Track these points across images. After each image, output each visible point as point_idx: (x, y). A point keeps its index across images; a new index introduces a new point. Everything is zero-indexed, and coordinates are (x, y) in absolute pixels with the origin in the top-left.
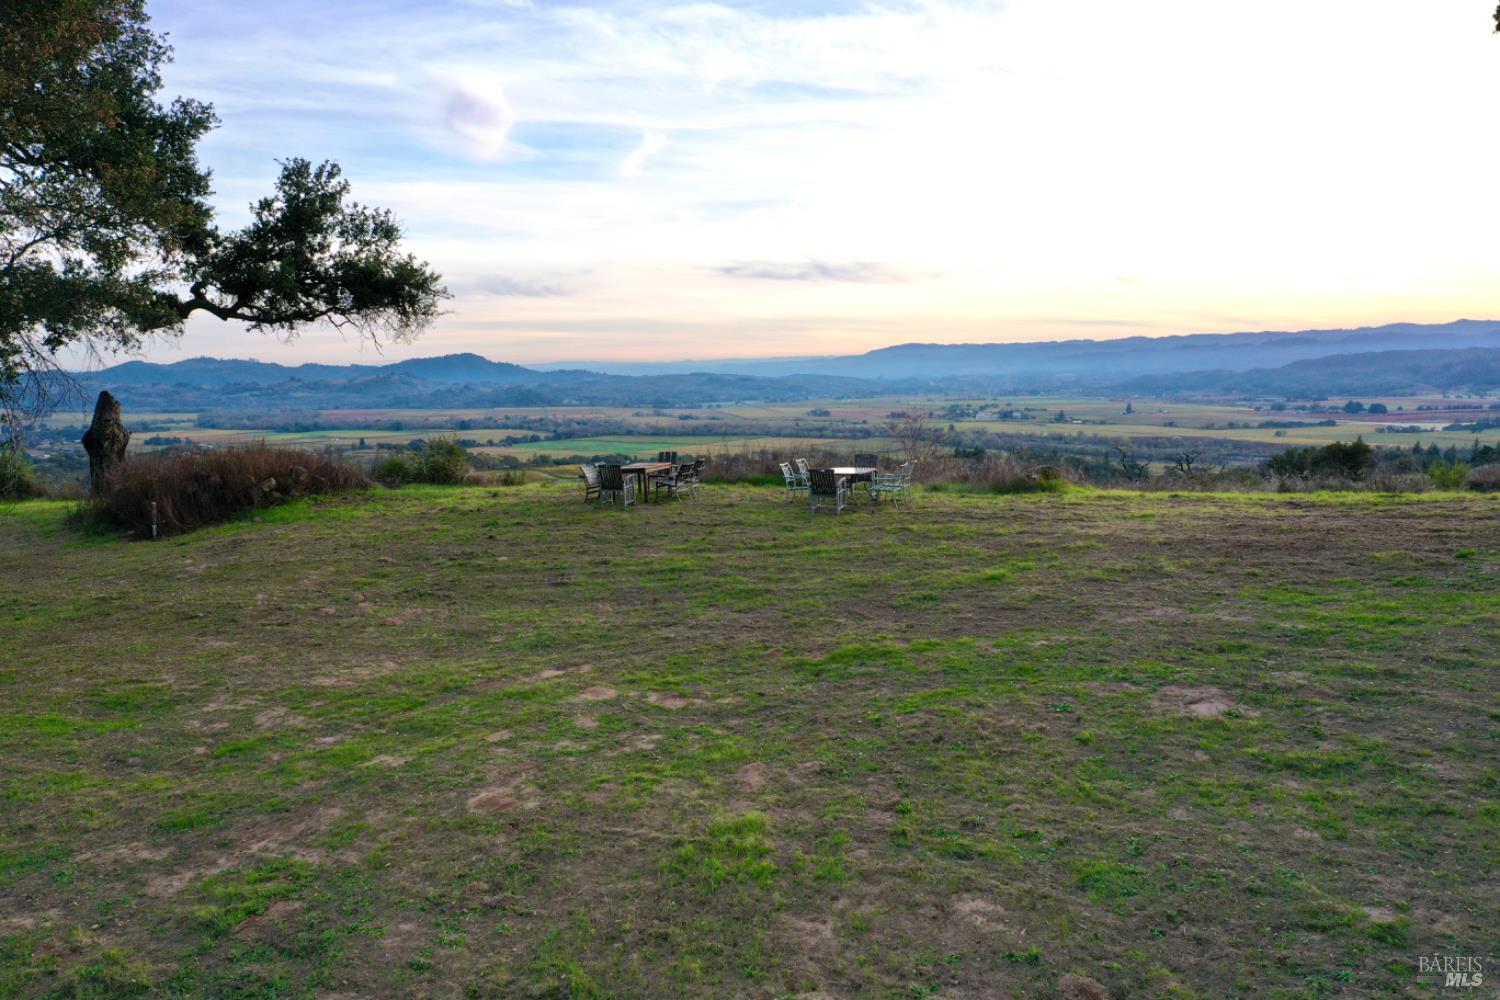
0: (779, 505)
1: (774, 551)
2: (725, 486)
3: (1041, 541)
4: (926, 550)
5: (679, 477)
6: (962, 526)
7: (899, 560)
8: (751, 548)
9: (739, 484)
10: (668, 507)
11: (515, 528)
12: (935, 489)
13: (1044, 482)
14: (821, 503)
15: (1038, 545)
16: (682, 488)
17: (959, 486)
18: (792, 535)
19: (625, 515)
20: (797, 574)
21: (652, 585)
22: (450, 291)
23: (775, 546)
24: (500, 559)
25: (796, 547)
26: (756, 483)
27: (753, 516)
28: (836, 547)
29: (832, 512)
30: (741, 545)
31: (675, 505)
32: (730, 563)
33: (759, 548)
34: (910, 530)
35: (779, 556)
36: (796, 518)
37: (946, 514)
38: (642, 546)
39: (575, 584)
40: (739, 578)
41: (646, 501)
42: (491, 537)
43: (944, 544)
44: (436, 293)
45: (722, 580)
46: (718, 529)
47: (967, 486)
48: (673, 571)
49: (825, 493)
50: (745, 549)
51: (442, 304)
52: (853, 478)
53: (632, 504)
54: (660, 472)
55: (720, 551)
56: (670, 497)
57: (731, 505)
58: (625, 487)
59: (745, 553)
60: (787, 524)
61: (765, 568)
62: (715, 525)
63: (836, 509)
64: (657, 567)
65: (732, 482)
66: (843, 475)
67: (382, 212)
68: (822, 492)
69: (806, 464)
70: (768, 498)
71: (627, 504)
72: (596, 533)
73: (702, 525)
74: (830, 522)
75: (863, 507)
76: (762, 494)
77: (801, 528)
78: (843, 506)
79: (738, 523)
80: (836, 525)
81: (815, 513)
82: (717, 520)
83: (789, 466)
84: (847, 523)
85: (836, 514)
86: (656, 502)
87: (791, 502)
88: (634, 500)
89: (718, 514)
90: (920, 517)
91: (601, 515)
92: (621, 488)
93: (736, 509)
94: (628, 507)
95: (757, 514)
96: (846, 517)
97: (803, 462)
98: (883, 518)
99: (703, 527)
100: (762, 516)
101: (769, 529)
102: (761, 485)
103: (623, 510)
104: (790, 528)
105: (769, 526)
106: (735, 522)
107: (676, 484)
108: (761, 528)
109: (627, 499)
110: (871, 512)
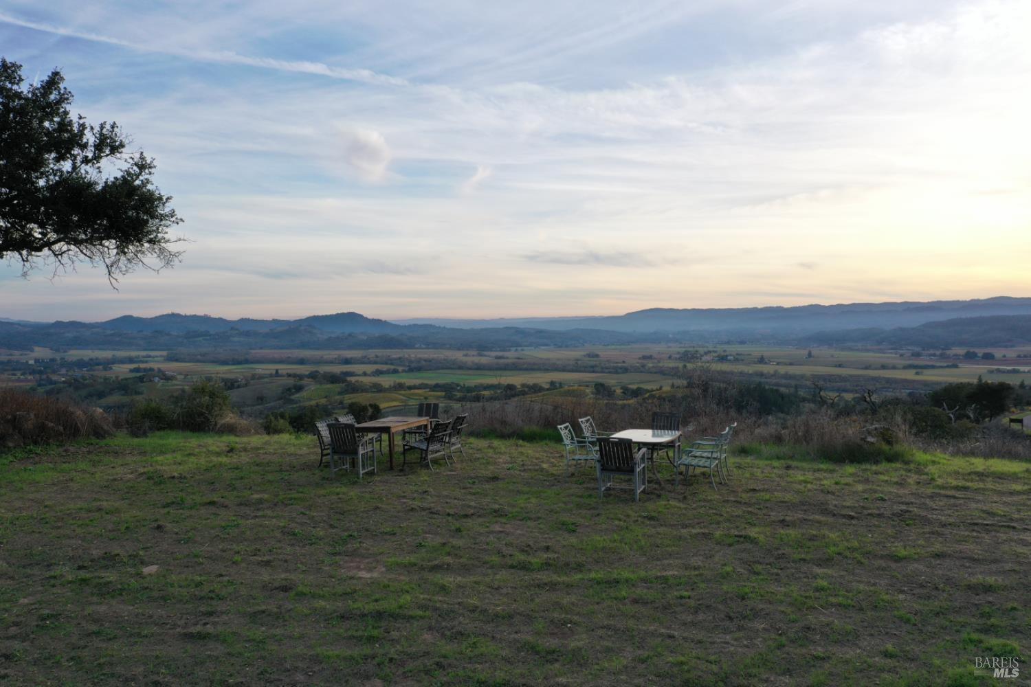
0: (556, 480)
1: (544, 577)
2: (496, 443)
3: (991, 580)
4: (795, 590)
5: (430, 440)
6: (833, 536)
7: (756, 614)
8: (512, 567)
9: (512, 441)
10: (413, 477)
11: (203, 511)
12: (744, 451)
13: (886, 447)
14: (614, 482)
15: (988, 589)
16: (436, 451)
17: (775, 449)
18: (573, 540)
19: (353, 492)
20: (579, 641)
21: (333, 651)
22: (179, 214)
23: (547, 565)
24: (146, 570)
25: (579, 567)
26: (531, 438)
27: (521, 501)
28: (642, 574)
29: (628, 497)
30: (495, 559)
31: (424, 475)
32: (474, 601)
33: (524, 567)
34: (753, 541)
35: (553, 586)
36: (579, 506)
37: (790, 506)
38: (353, 554)
39: (216, 638)
40: (487, 647)
41: (391, 468)
42: (159, 527)
43: (824, 576)
44: (162, 217)
45: (448, 648)
46: (469, 523)
47: (784, 449)
48: (379, 615)
49: (618, 470)
50: (504, 566)
51: (171, 232)
52: (653, 447)
53: (371, 474)
54: (419, 427)
55: (466, 569)
56: (423, 463)
57: (495, 479)
58: (361, 451)
59: (503, 575)
60: (566, 517)
61: (529, 618)
62: (466, 516)
63: (632, 492)
64: (359, 605)
65: (503, 436)
66: (641, 445)
67: (108, 127)
68: (614, 467)
69: (591, 424)
70: (545, 466)
71: (363, 474)
72: (302, 524)
73: (449, 515)
74: (628, 516)
75: (669, 487)
76: (537, 459)
77: (587, 526)
78: (643, 487)
79: (498, 513)
80: (637, 521)
81: (605, 496)
82: (469, 506)
83: (570, 426)
84: (651, 518)
85: (634, 500)
86: (401, 471)
87: (573, 475)
88: (372, 468)
89: (474, 494)
90: (756, 511)
91: (323, 492)
92: (356, 453)
93: (500, 484)
94: (363, 477)
95: (526, 496)
96: (650, 506)
97: (587, 421)
98: (702, 511)
99: (450, 518)
100: (533, 500)
101: (541, 526)
102: (537, 443)
103: (355, 483)
104: (571, 527)
105: (540, 521)
106: (495, 511)
107: (428, 448)
108: (530, 523)
109: (363, 466)
110: (681, 497)
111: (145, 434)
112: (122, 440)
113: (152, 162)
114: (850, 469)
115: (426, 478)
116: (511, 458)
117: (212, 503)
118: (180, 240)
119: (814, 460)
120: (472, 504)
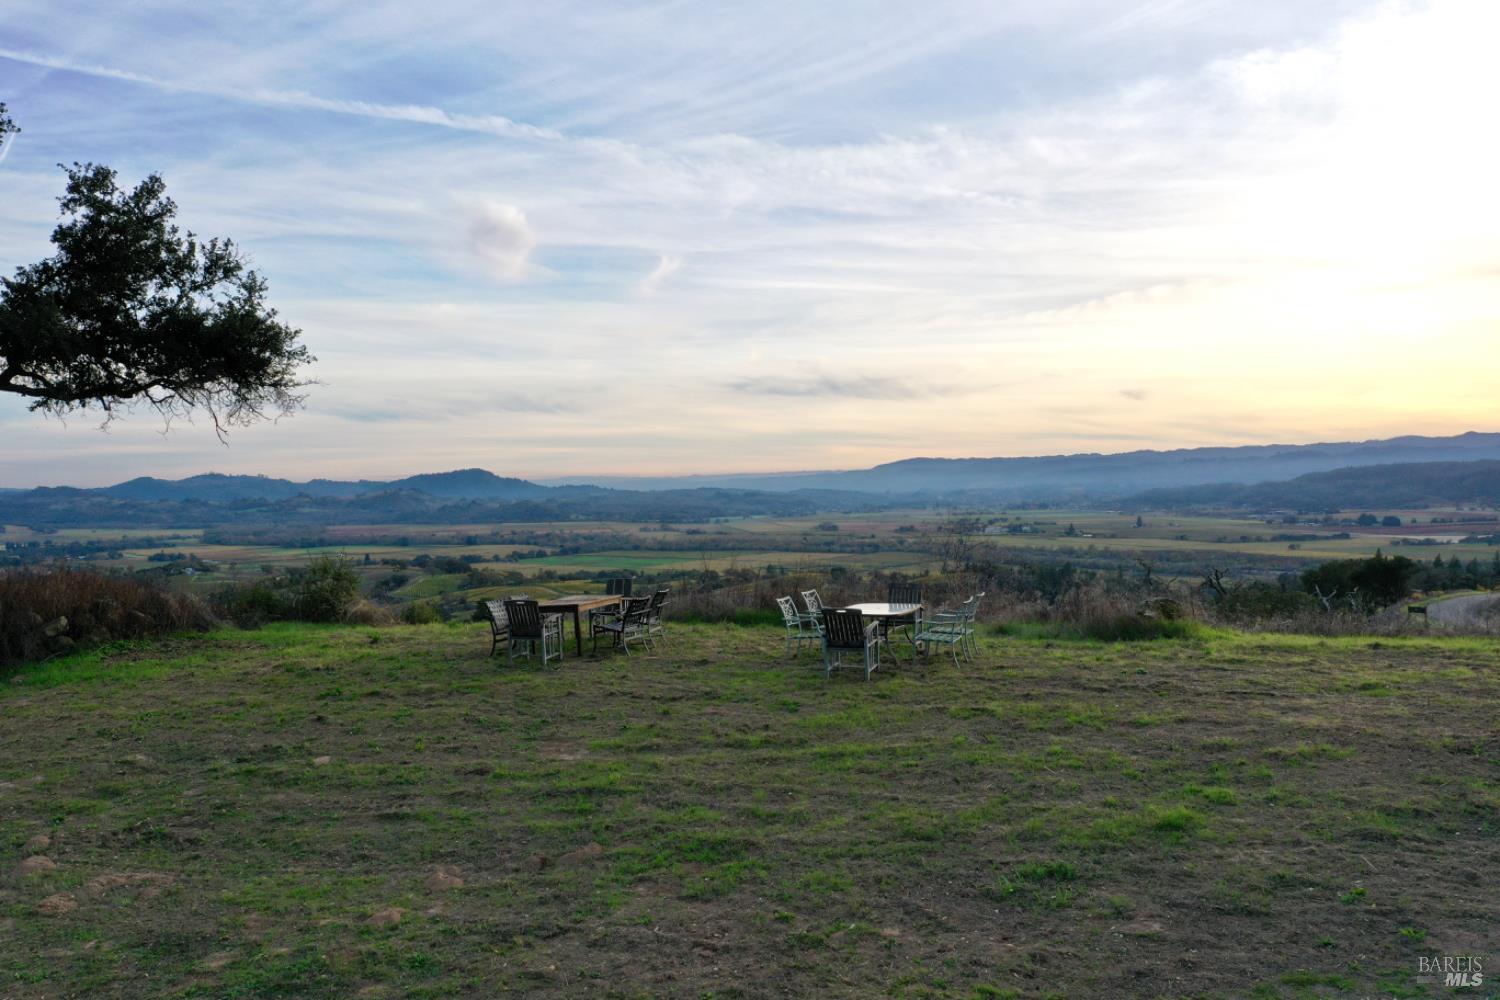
0: (776, 662)
1: (764, 753)
2: (701, 627)
3: (1226, 740)
4: (1026, 755)
5: (628, 618)
6: (1076, 706)
7: (983, 777)
8: (728, 745)
9: (720, 625)
10: (608, 663)
11: (365, 702)
12: (1002, 631)
13: (1166, 622)
14: (841, 661)
15: (1223, 748)
16: (633, 633)
17: (1038, 628)
18: (795, 719)
19: (539, 680)
20: (802, 805)
21: (547, 823)
22: (310, 352)
23: (766, 743)
24: (317, 761)
25: (802, 743)
26: (746, 621)
27: (736, 683)
28: (869, 746)
29: (858, 676)
30: (709, 738)
31: (620, 660)
32: (689, 776)
33: (741, 745)
34: (991, 714)
35: (773, 761)
36: (802, 687)
37: (1039, 681)
38: (551, 738)
39: (417, 818)
40: (702, 812)
41: (579, 654)
42: (320, 719)
43: (1056, 743)
44: (292, 355)
45: (668, 816)
46: (678, 706)
47: (1049, 627)
48: (589, 792)
49: (846, 646)
50: (718, 746)
51: (300, 371)
52: (887, 621)
53: (557, 660)
54: (608, 608)
55: (677, 749)
56: (616, 647)
57: (704, 662)
58: (545, 634)
59: (718, 753)
60: (788, 698)
61: (748, 789)
62: (674, 699)
63: (864, 670)
64: (564, 783)
65: (710, 620)
66: (872, 618)
67: (220, 244)
68: (841, 643)
69: (816, 598)
70: (762, 648)
71: (548, 660)
72: (486, 712)
73: (654, 698)
74: (857, 695)
75: (906, 666)
76: (752, 642)
77: (810, 706)
78: (875, 666)
79: (711, 696)
80: (866, 699)
81: (831, 676)
82: (678, 690)
83: (791, 601)
84: (883, 697)
85: (864, 679)
86: (592, 656)
87: (795, 656)
88: (557, 654)
89: (682, 678)
90: (999, 687)
91: (503, 679)
92: (539, 636)
93: (711, 668)
94: (548, 665)
95: (742, 679)
96: (882, 685)
97: (812, 594)
98: (940, 688)
99: (655, 702)
100: (750, 682)
101: (759, 707)
102: (752, 627)
103: (539, 670)
104: (793, 706)
105: (758, 702)
106: (707, 693)
107: (623, 628)
108: (746, 704)
109: (548, 652)
110: (918, 675)
111: (256, 626)
112: (228, 632)
113: (262, 283)
114: (1119, 646)
115: (622, 663)
116: (722, 641)
117: (374, 694)
118: (311, 382)
119: (1082, 638)
120: (680, 687)
